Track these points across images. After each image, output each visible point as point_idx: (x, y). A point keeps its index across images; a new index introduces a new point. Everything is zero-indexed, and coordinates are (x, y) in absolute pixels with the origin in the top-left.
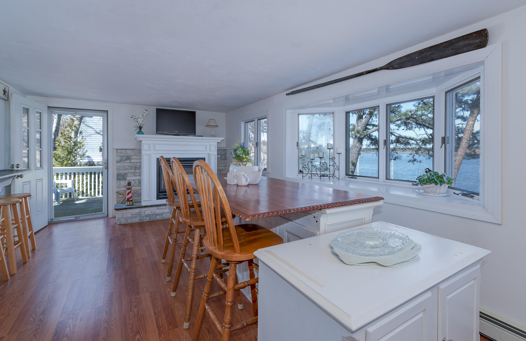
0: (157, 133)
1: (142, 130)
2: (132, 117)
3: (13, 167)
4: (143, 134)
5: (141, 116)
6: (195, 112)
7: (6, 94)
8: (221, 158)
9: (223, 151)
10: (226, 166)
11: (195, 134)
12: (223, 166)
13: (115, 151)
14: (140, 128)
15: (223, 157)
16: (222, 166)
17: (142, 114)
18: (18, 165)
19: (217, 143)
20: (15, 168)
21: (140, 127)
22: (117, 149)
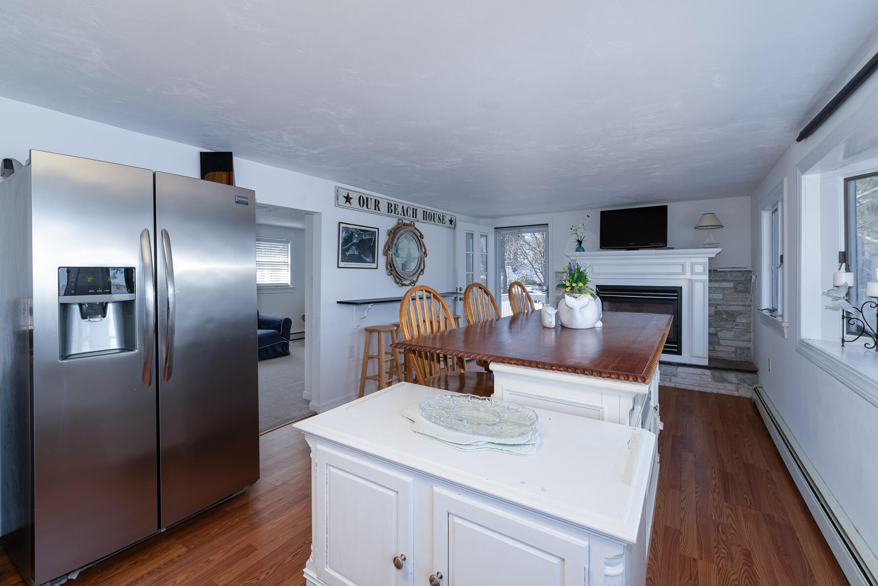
0: (601, 248)
1: (583, 245)
2: (571, 229)
3: (457, 291)
4: (584, 251)
5: (580, 226)
6: (666, 207)
7: (453, 223)
8: (735, 288)
9: (740, 274)
10: (750, 306)
11: (666, 246)
12: (742, 305)
13: (554, 274)
14: (580, 242)
15: (741, 287)
16: (739, 305)
17: (583, 223)
18: (460, 288)
19: (708, 259)
20: (459, 291)
21: (578, 241)
22: (556, 273)
